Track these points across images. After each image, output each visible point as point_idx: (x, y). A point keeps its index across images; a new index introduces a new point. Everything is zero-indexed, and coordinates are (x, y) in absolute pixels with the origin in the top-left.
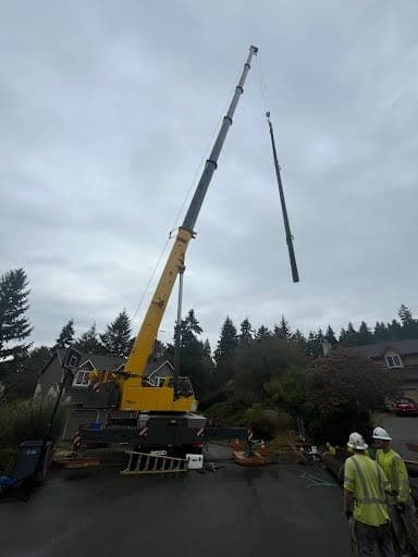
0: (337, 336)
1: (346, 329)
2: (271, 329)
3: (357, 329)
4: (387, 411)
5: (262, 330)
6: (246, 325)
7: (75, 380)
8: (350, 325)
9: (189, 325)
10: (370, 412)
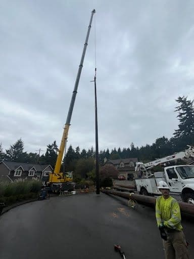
0: (110, 152)
1: (114, 150)
2: (87, 151)
3: (117, 150)
4: (118, 179)
5: (84, 151)
6: (78, 149)
7: (15, 174)
8: (115, 149)
9: (53, 147)
10: (113, 179)
